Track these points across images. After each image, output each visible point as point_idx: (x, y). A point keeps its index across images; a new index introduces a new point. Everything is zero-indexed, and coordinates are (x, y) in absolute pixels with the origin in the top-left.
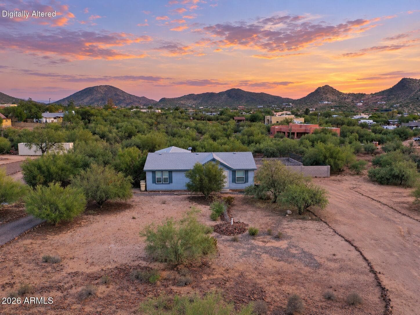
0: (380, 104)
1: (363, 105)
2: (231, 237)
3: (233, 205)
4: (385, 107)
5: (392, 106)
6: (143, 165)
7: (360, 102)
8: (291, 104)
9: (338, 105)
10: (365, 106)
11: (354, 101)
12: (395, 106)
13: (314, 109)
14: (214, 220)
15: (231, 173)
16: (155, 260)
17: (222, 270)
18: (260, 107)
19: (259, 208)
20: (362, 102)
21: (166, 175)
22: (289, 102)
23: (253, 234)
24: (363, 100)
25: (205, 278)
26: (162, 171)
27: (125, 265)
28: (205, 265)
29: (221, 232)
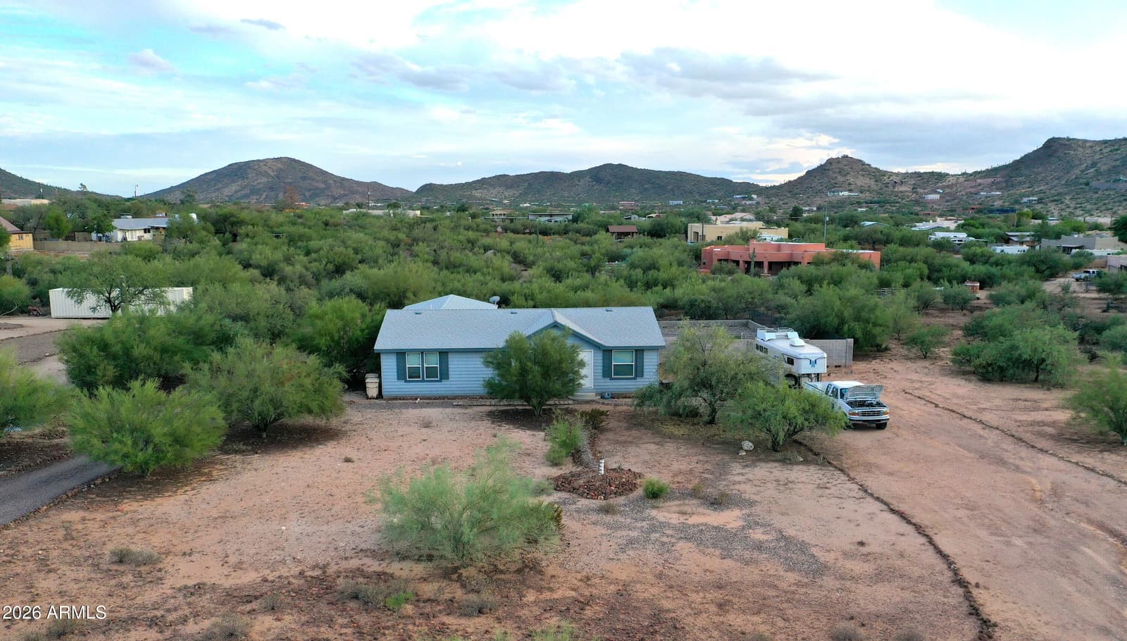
0: (987, 197)
1: (942, 198)
2: (600, 502)
3: (605, 430)
4: (998, 204)
5: (1017, 202)
6: (373, 338)
7: (935, 192)
8: (754, 196)
9: (876, 199)
10: (947, 201)
11: (919, 190)
12: (1025, 200)
13: (815, 209)
14: (557, 464)
15: (600, 356)
16: (402, 556)
17: (574, 580)
18: (675, 202)
19: (672, 437)
20: (939, 193)
21: (434, 362)
22: (750, 193)
23: (655, 494)
24: (942, 188)
25: (531, 596)
26: (422, 352)
27: (324, 568)
28: (529, 568)
29: (574, 490)
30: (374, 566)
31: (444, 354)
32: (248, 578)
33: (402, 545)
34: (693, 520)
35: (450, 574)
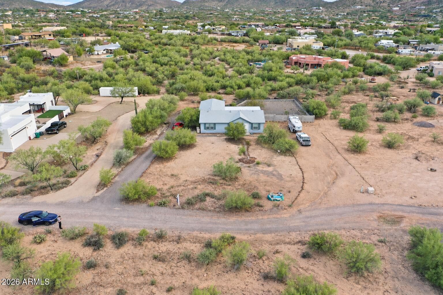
0: (419, 9)
1: (400, 9)
2: (248, 165)
3: (250, 145)
4: (423, 12)
5: (431, 12)
6: (198, 119)
7: (397, 6)
8: (321, 8)
9: (372, 10)
10: (402, 11)
11: (391, 5)
12: (434, 11)
13: (346, 14)
14: (240, 155)
15: (250, 125)
16: (215, 176)
17: (243, 180)
18: (288, 10)
19: (264, 147)
20: (399, 7)
21: (212, 126)
22: (319, 6)
23: (258, 163)
24: (401, 4)
25: (237, 183)
26: (210, 123)
27: (204, 177)
28: (237, 178)
29: (243, 162)
30: (212, 177)
31: (215, 124)
32: (194, 179)
33: (215, 173)
34: (264, 169)
35: (224, 179)
